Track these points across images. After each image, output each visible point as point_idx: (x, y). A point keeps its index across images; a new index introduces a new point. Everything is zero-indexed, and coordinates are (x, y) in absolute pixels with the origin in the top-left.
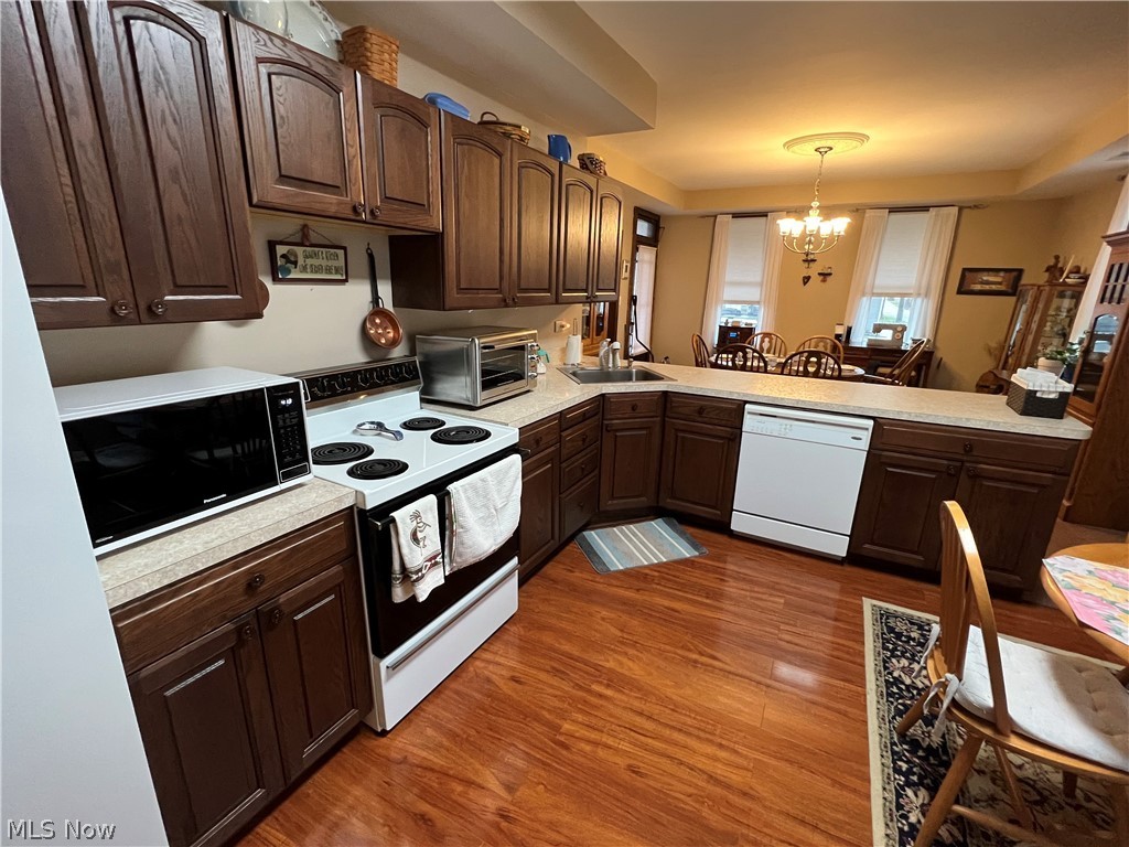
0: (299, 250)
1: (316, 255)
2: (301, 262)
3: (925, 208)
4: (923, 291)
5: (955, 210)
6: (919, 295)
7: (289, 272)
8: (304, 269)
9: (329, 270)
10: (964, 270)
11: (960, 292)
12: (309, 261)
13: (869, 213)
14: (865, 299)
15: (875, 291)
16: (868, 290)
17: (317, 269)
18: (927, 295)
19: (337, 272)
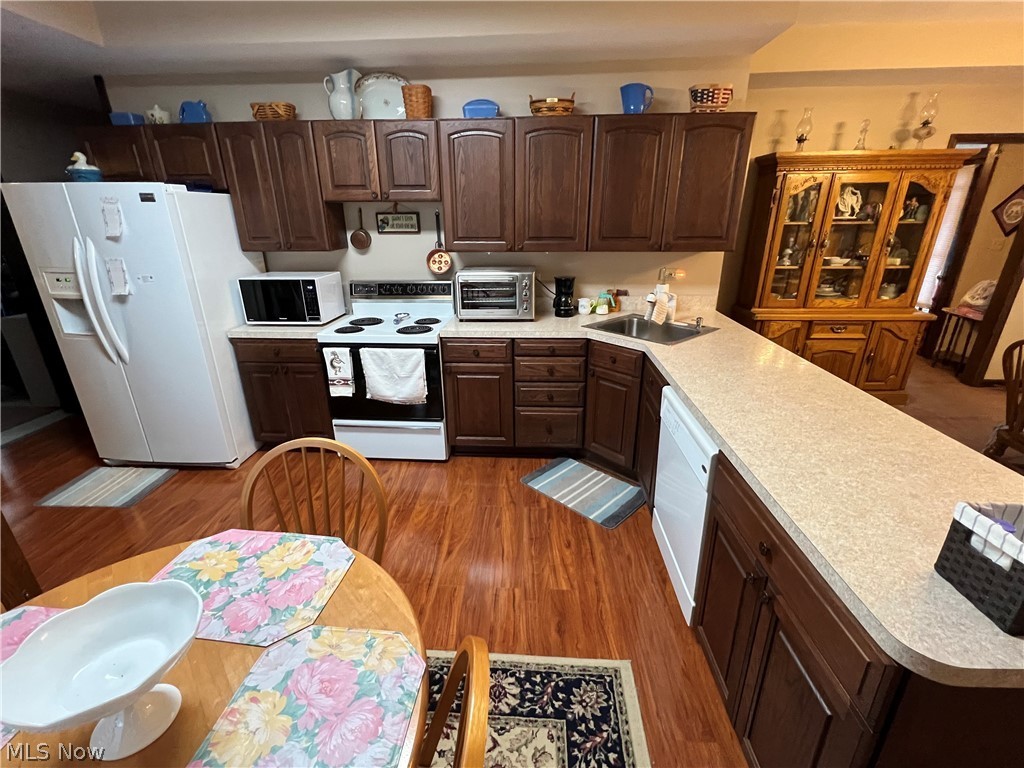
0: (390, 217)
1: (399, 219)
2: (390, 223)
7: (384, 228)
8: (393, 226)
9: (407, 226)
12: (395, 222)
17: (401, 226)
19: (412, 226)
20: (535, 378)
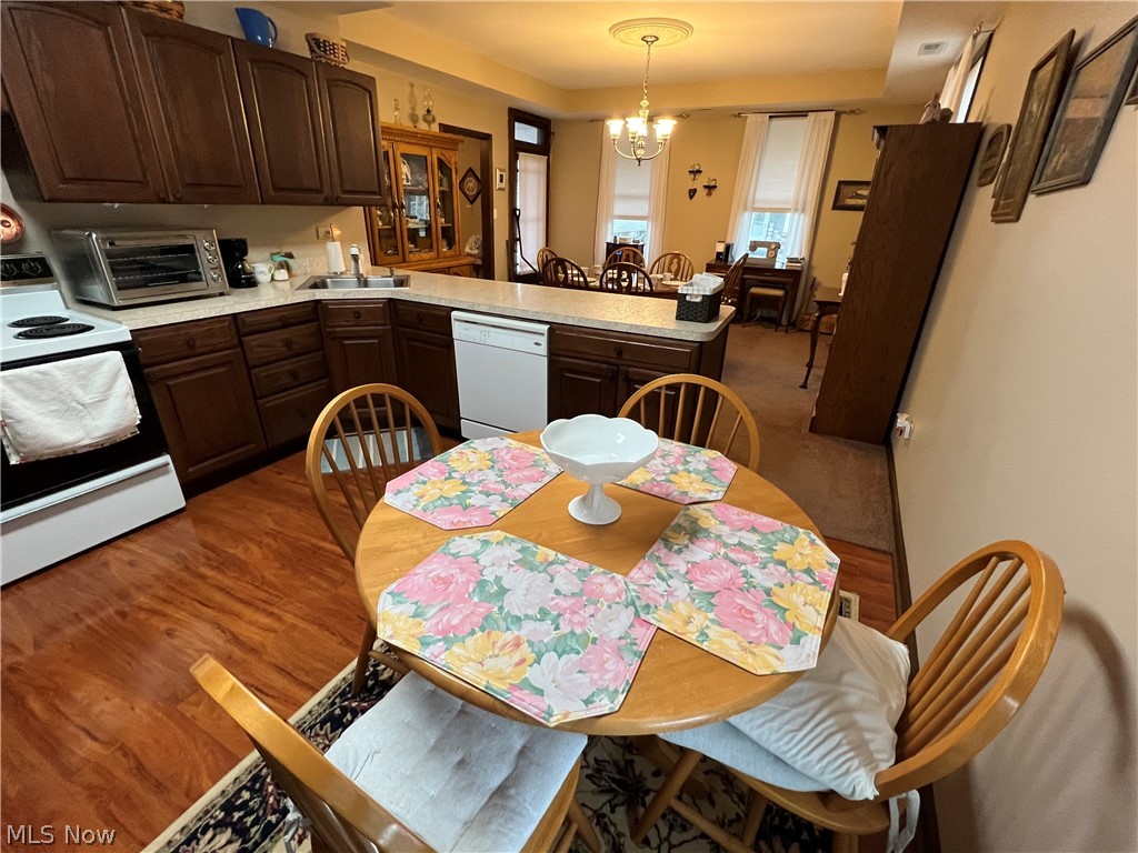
3: (802, 114)
4: (800, 206)
5: (831, 115)
6: (796, 210)
10: (840, 183)
11: (835, 207)
13: (751, 118)
14: (747, 214)
15: (756, 205)
16: (749, 204)
18: (803, 210)
20: (273, 358)
